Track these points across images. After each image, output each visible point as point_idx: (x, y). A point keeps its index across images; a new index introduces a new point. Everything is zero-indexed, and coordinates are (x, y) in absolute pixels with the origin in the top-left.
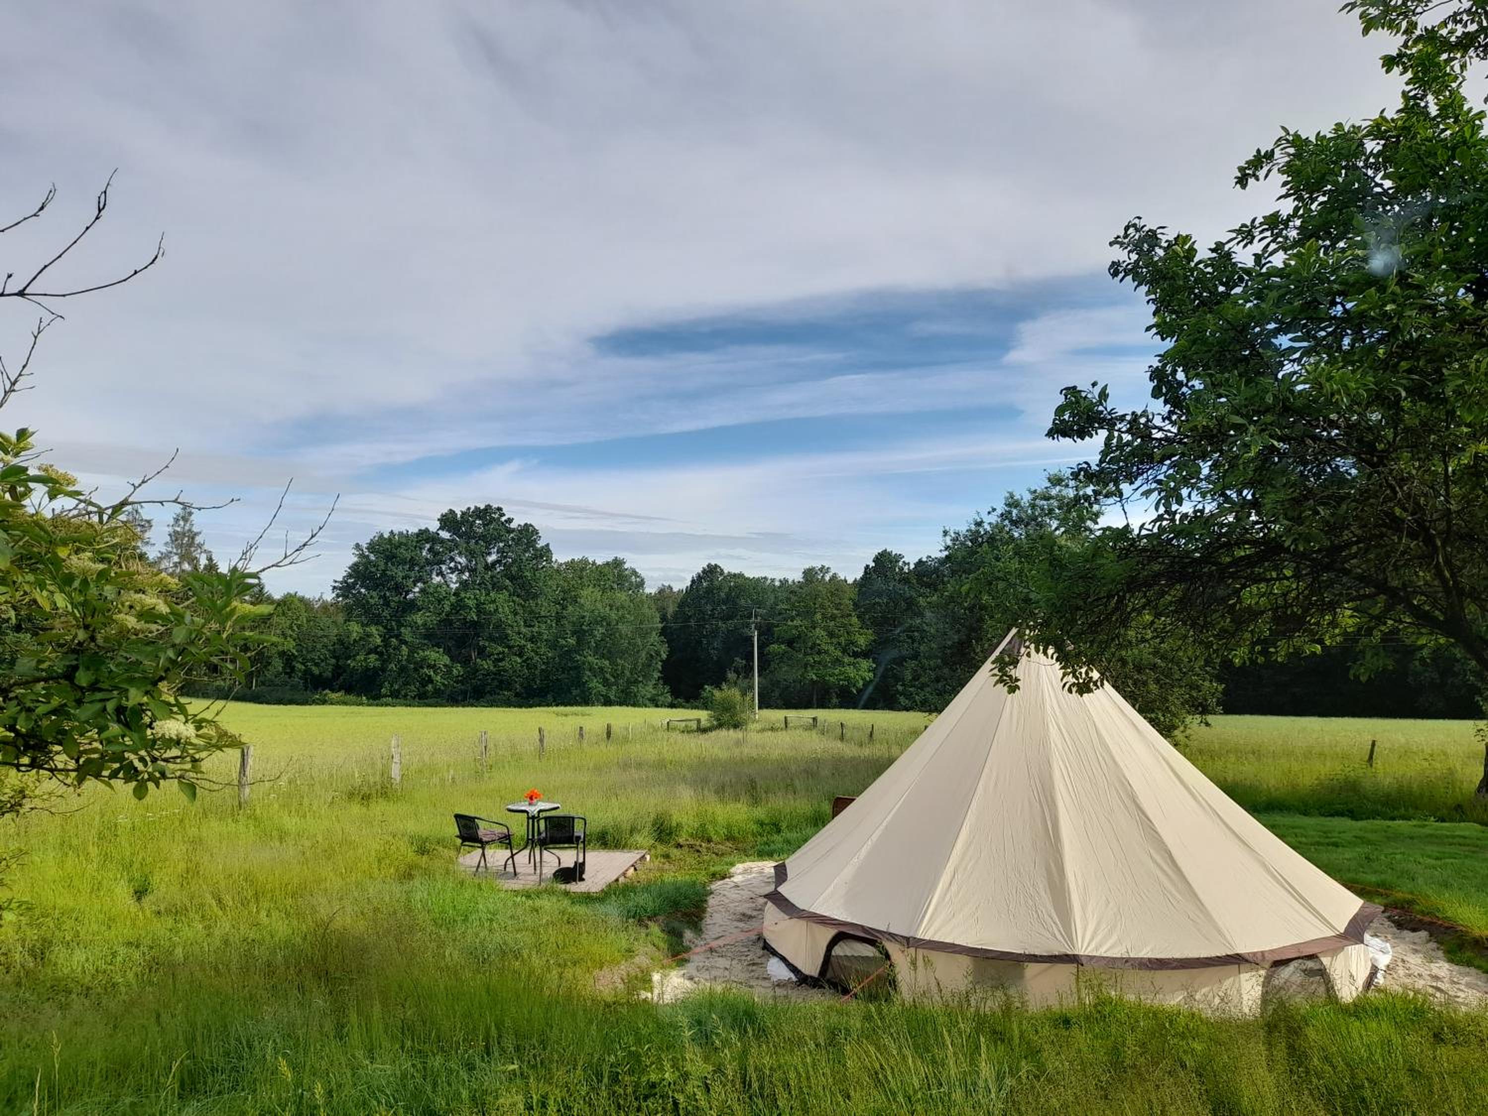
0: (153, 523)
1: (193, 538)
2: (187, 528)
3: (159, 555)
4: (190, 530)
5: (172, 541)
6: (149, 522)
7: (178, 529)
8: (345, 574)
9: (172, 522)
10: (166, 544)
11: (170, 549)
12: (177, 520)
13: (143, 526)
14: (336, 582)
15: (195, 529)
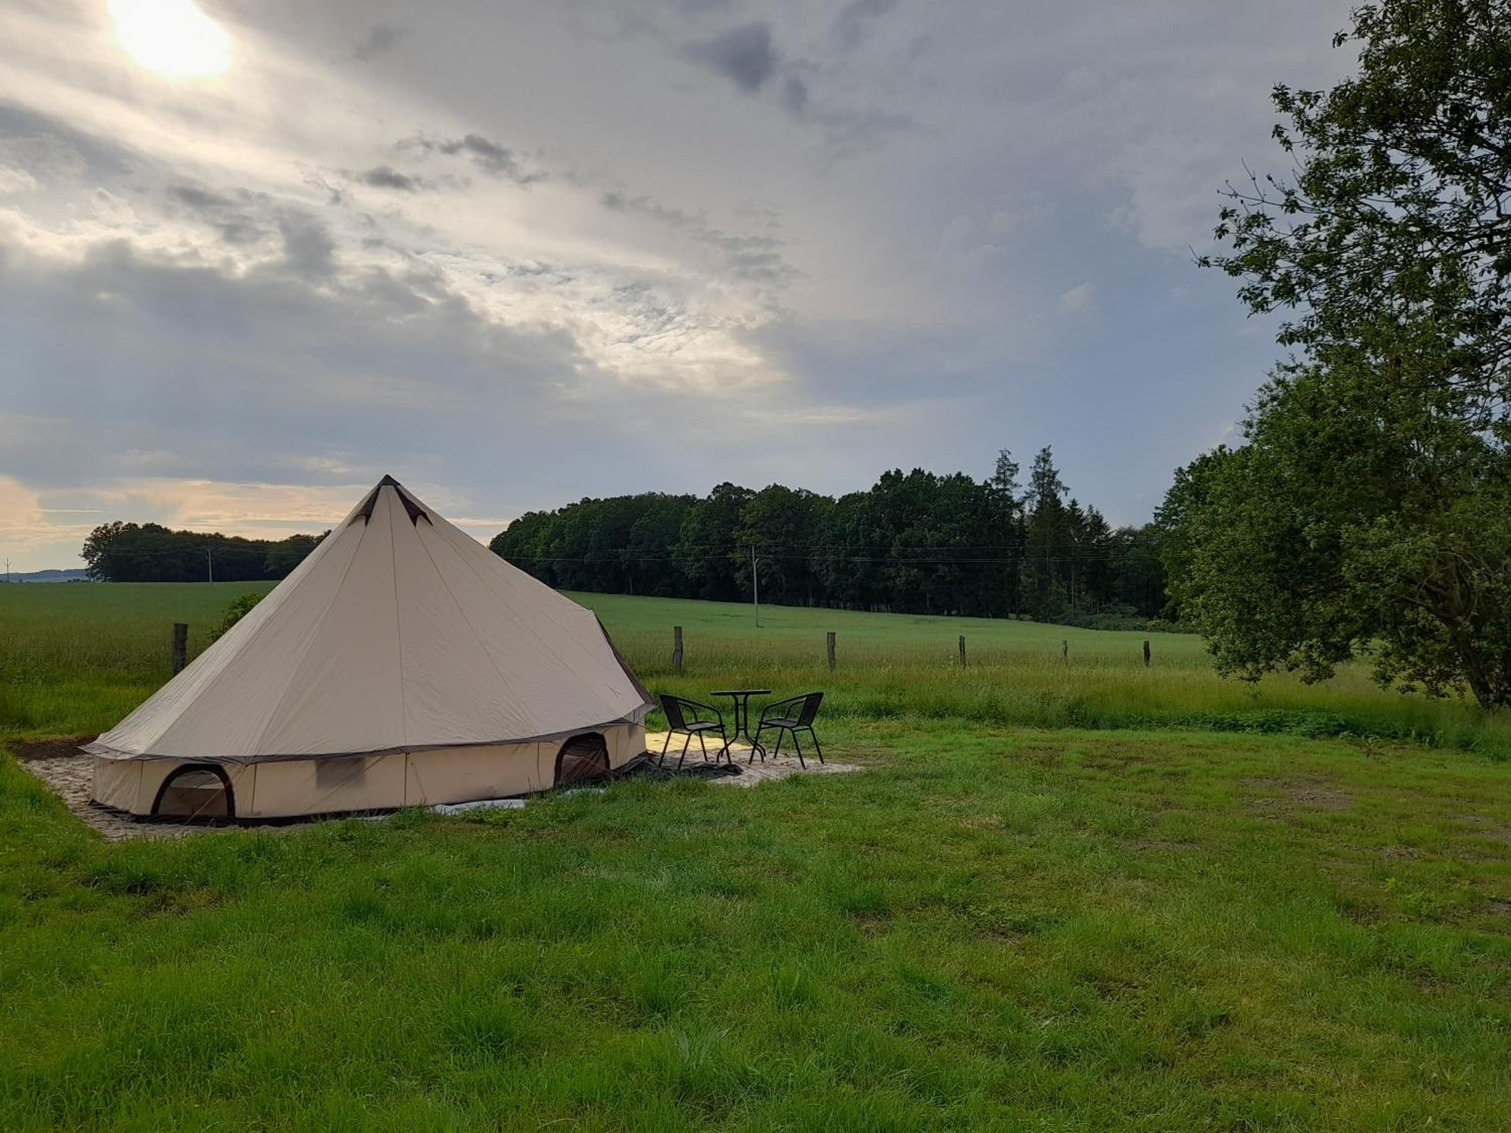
0: (1019, 467)
1: (1053, 477)
2: (1047, 468)
3: (1025, 495)
4: (1049, 470)
5: (1035, 481)
6: (1015, 466)
7: (1040, 470)
8: (1165, 500)
9: (1034, 464)
10: (1030, 485)
11: (1033, 489)
12: (1038, 462)
13: (1011, 470)
14: (1157, 508)
15: (1054, 469)
